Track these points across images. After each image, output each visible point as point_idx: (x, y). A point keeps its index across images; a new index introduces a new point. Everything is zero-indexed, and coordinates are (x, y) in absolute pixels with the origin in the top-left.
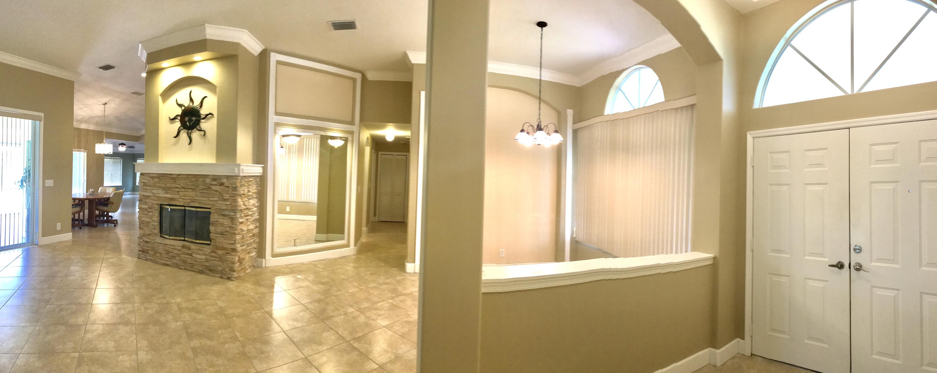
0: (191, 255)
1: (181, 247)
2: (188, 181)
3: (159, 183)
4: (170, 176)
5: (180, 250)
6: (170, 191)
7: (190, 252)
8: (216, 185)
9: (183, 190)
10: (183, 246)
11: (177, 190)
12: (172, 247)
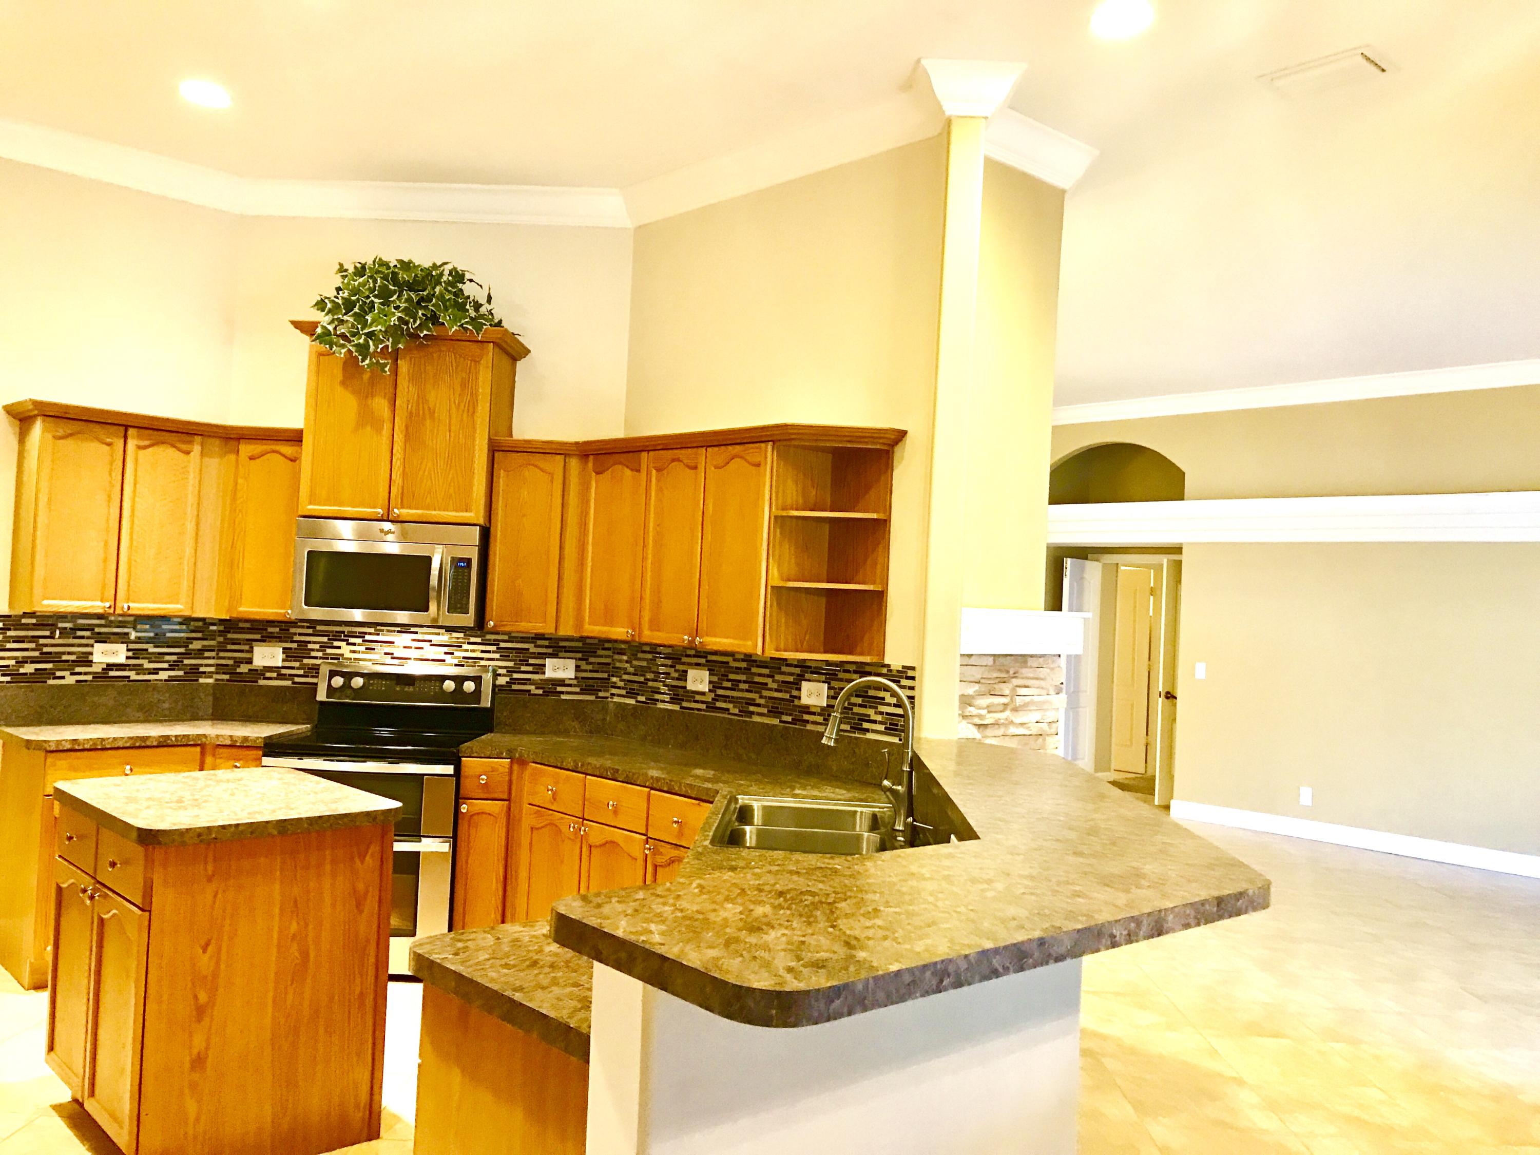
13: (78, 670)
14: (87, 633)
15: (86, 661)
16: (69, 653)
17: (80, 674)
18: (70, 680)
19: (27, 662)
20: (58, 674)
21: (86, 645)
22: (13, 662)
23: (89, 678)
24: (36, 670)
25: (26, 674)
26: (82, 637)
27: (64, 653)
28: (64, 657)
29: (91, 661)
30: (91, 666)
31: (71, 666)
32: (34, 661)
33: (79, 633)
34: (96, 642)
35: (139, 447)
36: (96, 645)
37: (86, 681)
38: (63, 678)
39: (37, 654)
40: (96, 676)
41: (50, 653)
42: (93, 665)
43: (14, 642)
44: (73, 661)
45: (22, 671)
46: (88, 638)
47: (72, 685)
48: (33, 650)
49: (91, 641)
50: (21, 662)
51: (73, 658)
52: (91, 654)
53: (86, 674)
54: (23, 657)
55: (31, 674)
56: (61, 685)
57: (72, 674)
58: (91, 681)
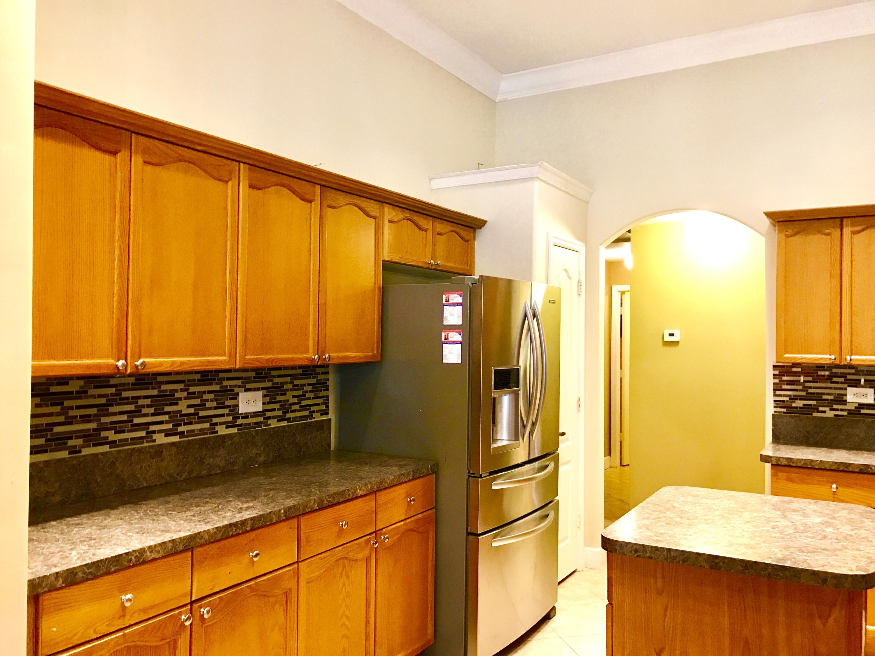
13: (835, 407)
14: (842, 380)
15: (841, 400)
16: (828, 394)
17: (837, 410)
18: (830, 414)
19: (797, 399)
20: (821, 409)
21: (841, 389)
22: (787, 399)
23: (845, 413)
24: (804, 405)
25: (797, 408)
26: (838, 383)
27: (824, 394)
28: (825, 397)
29: (846, 401)
30: (846, 405)
31: (830, 404)
32: (802, 398)
33: (834, 379)
34: (849, 386)
35: (854, 233)
36: (849, 389)
37: (842, 416)
38: (824, 412)
39: (804, 393)
40: (850, 412)
41: (814, 393)
42: (847, 403)
43: (787, 384)
44: (831, 400)
45: (794, 405)
46: (842, 383)
47: (830, 418)
48: (801, 390)
49: (845, 386)
50: (793, 399)
51: (831, 397)
52: (846, 395)
53: (842, 410)
54: (794, 396)
55: (800, 408)
56: (823, 417)
57: (831, 410)
58: (846, 416)
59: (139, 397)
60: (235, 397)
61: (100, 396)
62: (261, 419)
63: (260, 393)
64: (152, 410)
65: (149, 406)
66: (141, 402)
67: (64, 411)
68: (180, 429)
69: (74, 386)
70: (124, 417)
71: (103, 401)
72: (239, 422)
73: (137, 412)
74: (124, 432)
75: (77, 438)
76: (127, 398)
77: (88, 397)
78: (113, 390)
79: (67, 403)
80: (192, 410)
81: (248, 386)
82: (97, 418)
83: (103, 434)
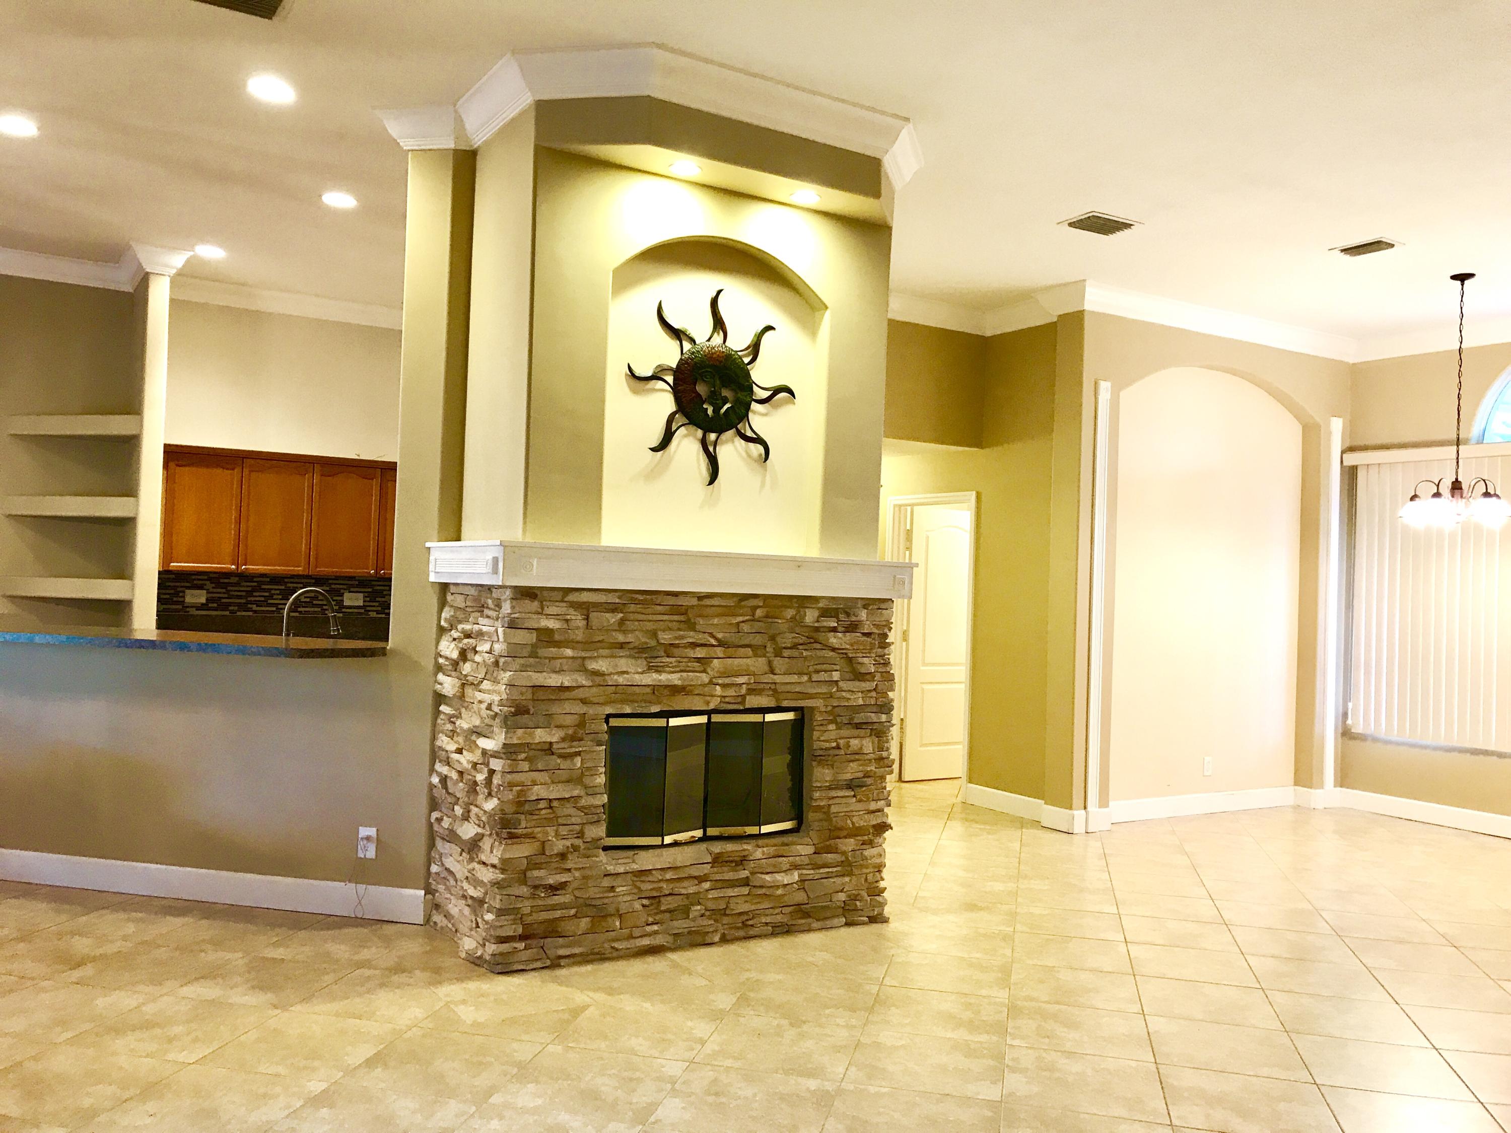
0: (746, 882)
1: (709, 866)
2: (741, 619)
3: (625, 632)
4: (672, 601)
5: (701, 879)
6: (668, 660)
7: (744, 874)
8: (834, 630)
9: (719, 651)
10: (717, 860)
11: (700, 653)
12: (669, 875)
59: (272, 589)
60: (342, 595)
61: (248, 586)
62: (363, 611)
63: (361, 595)
64: (280, 597)
65: (278, 594)
66: (273, 592)
67: (228, 592)
68: (299, 609)
69: (234, 580)
70: (263, 599)
71: (249, 589)
72: (344, 610)
73: (271, 597)
74: (261, 606)
75: (234, 606)
76: (265, 589)
77: (241, 586)
78: (255, 584)
79: (229, 588)
80: (308, 600)
81: (352, 589)
82: (246, 597)
83: (249, 606)
